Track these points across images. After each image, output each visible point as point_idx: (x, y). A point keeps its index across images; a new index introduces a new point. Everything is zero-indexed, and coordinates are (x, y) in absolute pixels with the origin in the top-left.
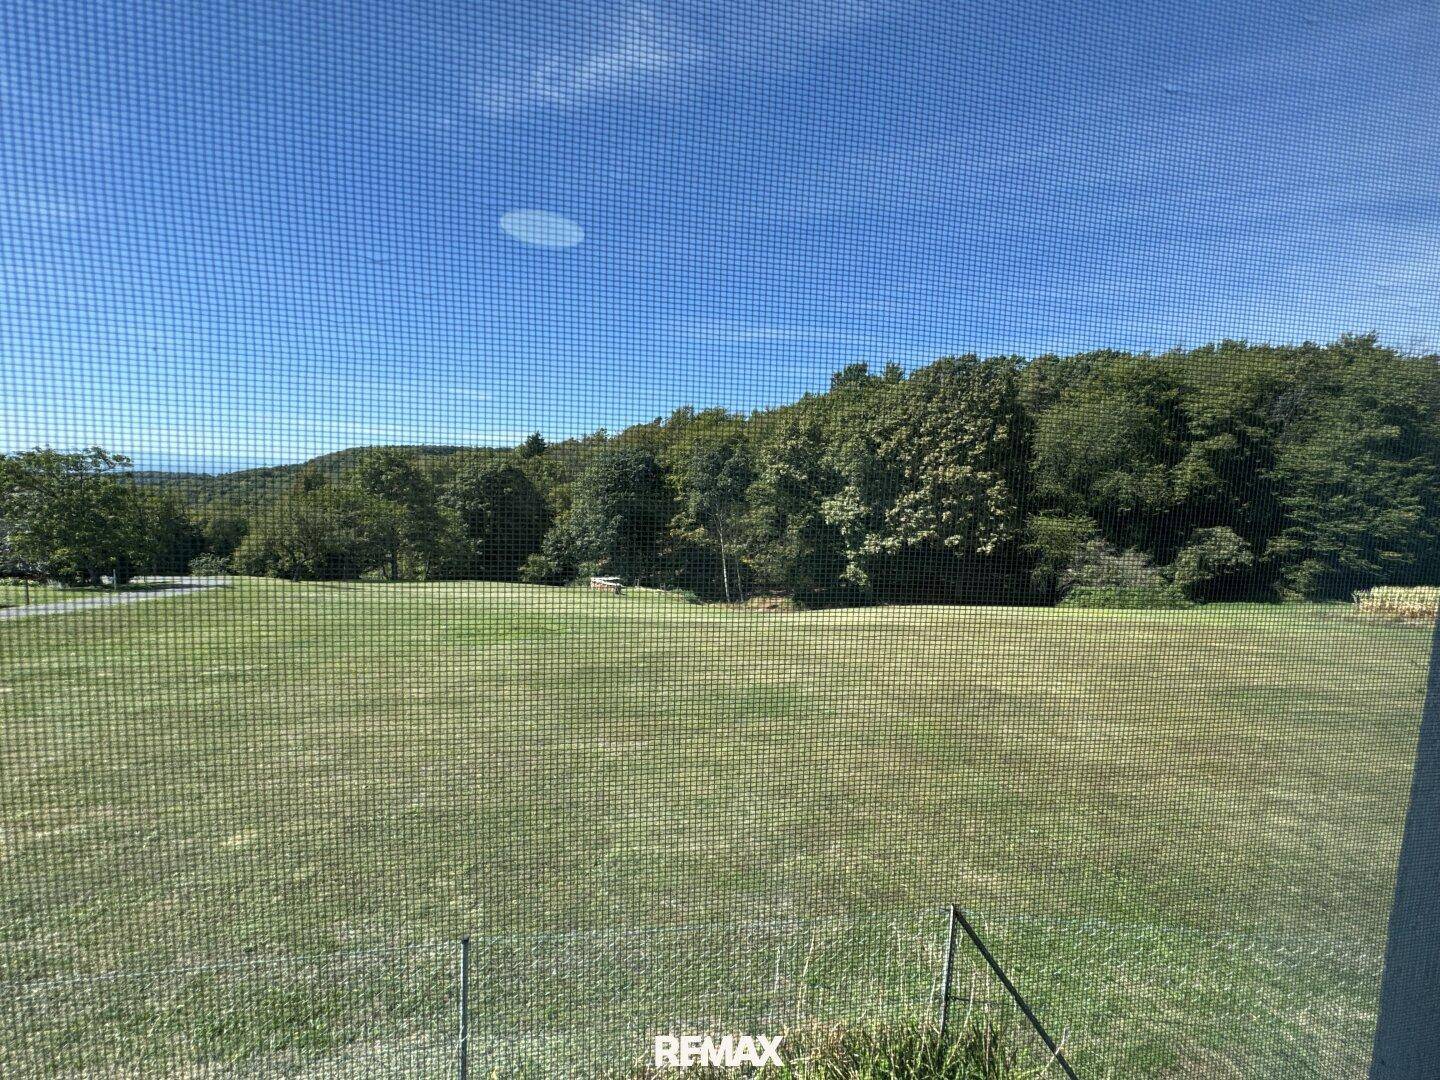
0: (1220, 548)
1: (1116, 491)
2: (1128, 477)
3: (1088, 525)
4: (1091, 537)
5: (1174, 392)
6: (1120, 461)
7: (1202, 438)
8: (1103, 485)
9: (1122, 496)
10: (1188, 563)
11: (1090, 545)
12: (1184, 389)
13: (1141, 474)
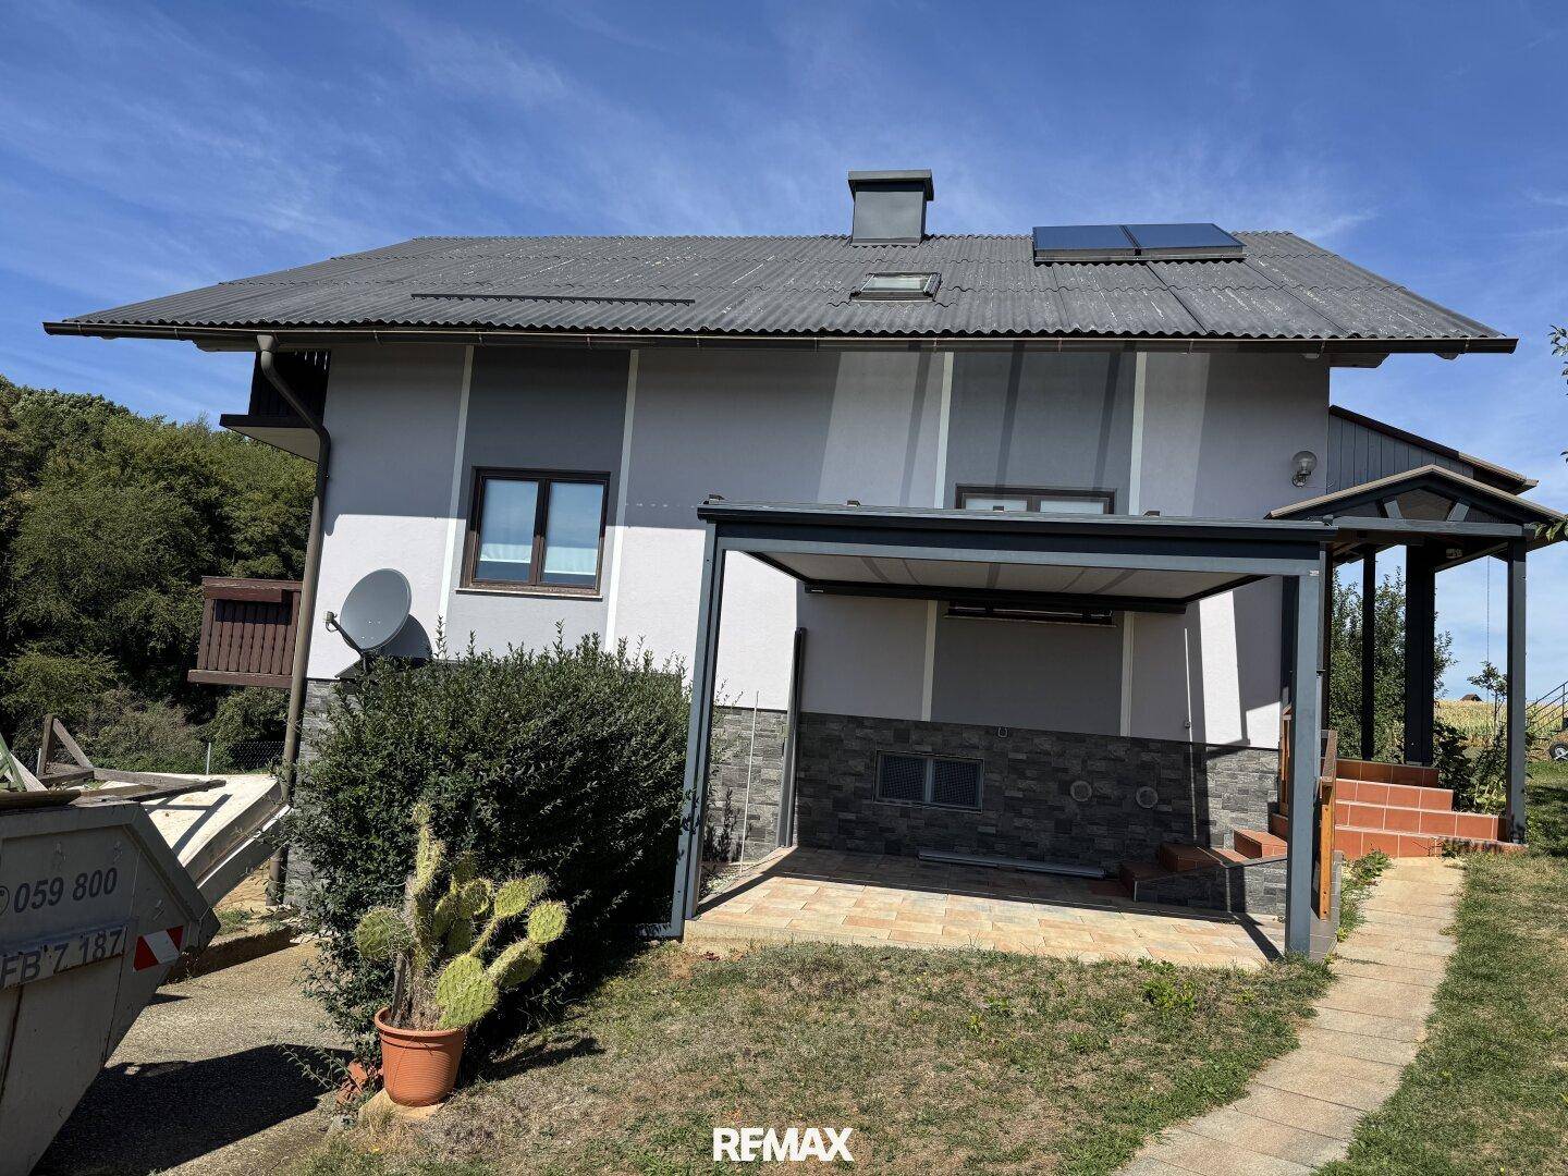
0: (265, 698)
1: (148, 619)
2: (163, 601)
3: (106, 667)
4: (113, 684)
5: (215, 491)
6: (152, 577)
7: (246, 557)
8: (131, 608)
9: (154, 628)
10: (231, 718)
11: (108, 696)
12: (225, 488)
13: (180, 596)
